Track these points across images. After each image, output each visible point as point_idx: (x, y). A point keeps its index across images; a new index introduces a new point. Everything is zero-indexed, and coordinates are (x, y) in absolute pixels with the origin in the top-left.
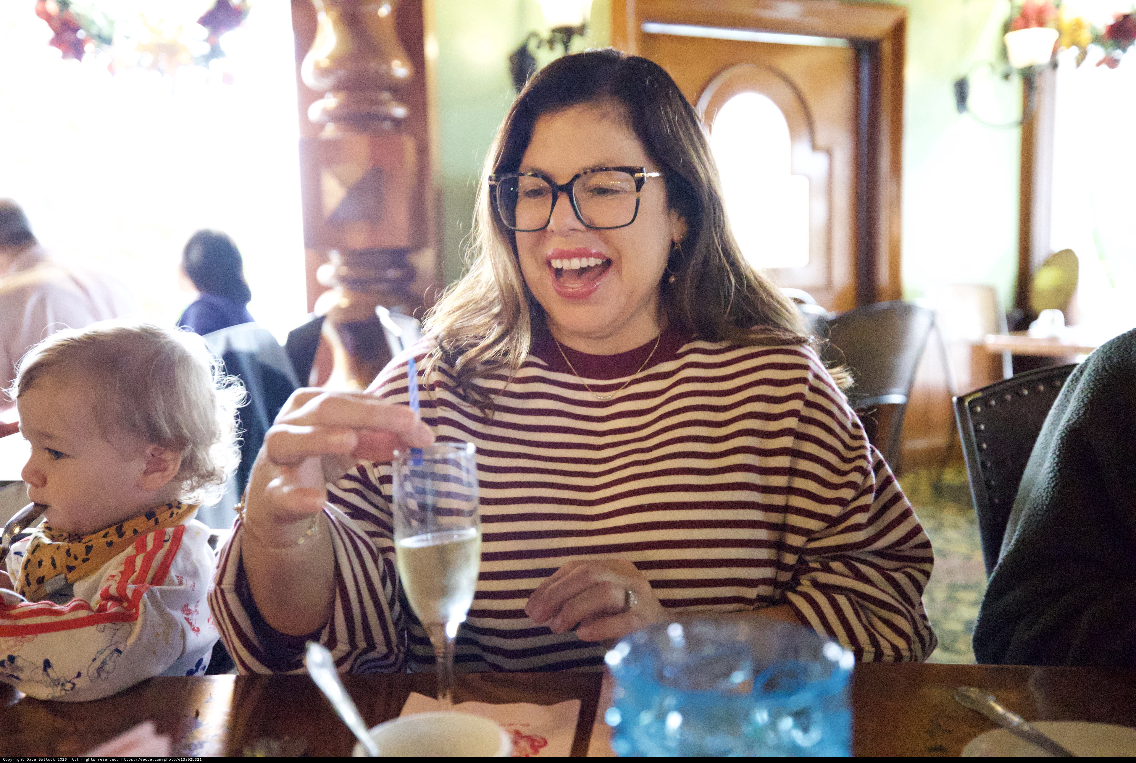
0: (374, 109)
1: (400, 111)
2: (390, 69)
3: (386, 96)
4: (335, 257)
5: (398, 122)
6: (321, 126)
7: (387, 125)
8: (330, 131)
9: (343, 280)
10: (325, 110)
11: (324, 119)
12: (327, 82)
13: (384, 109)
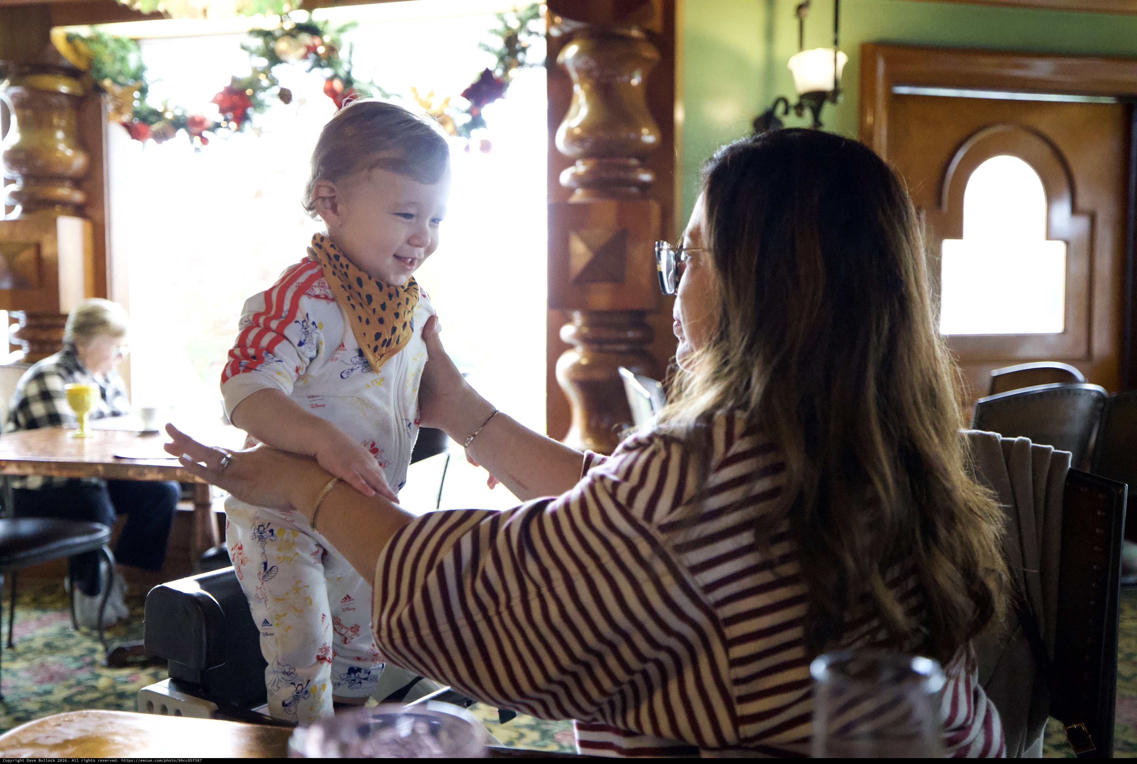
0: (622, 175)
1: (646, 177)
2: (640, 135)
3: (634, 162)
4: (578, 317)
5: (644, 186)
6: (571, 191)
7: (634, 190)
8: (579, 196)
9: (585, 339)
10: (575, 176)
11: (574, 184)
12: (577, 150)
13: (631, 175)
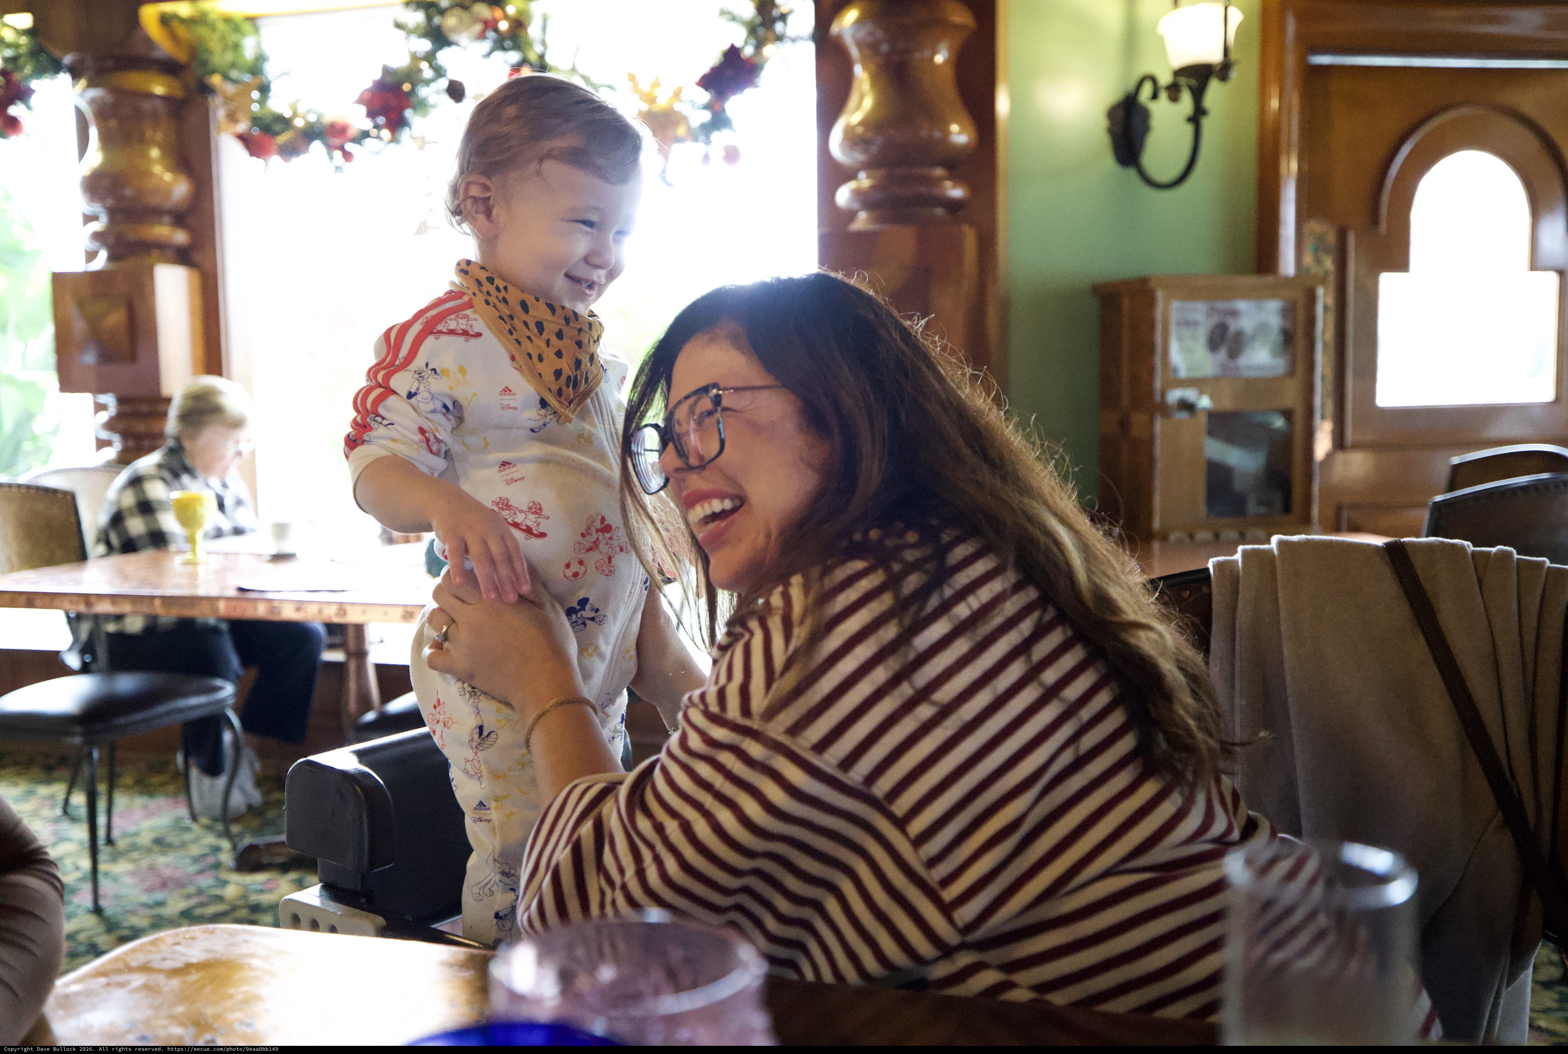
0: (923, 190)
1: (956, 192)
2: (947, 133)
3: (939, 172)
5: (954, 206)
6: (851, 215)
7: (939, 211)
8: (862, 221)
10: (858, 194)
11: (856, 206)
12: (860, 157)
13: (936, 191)
